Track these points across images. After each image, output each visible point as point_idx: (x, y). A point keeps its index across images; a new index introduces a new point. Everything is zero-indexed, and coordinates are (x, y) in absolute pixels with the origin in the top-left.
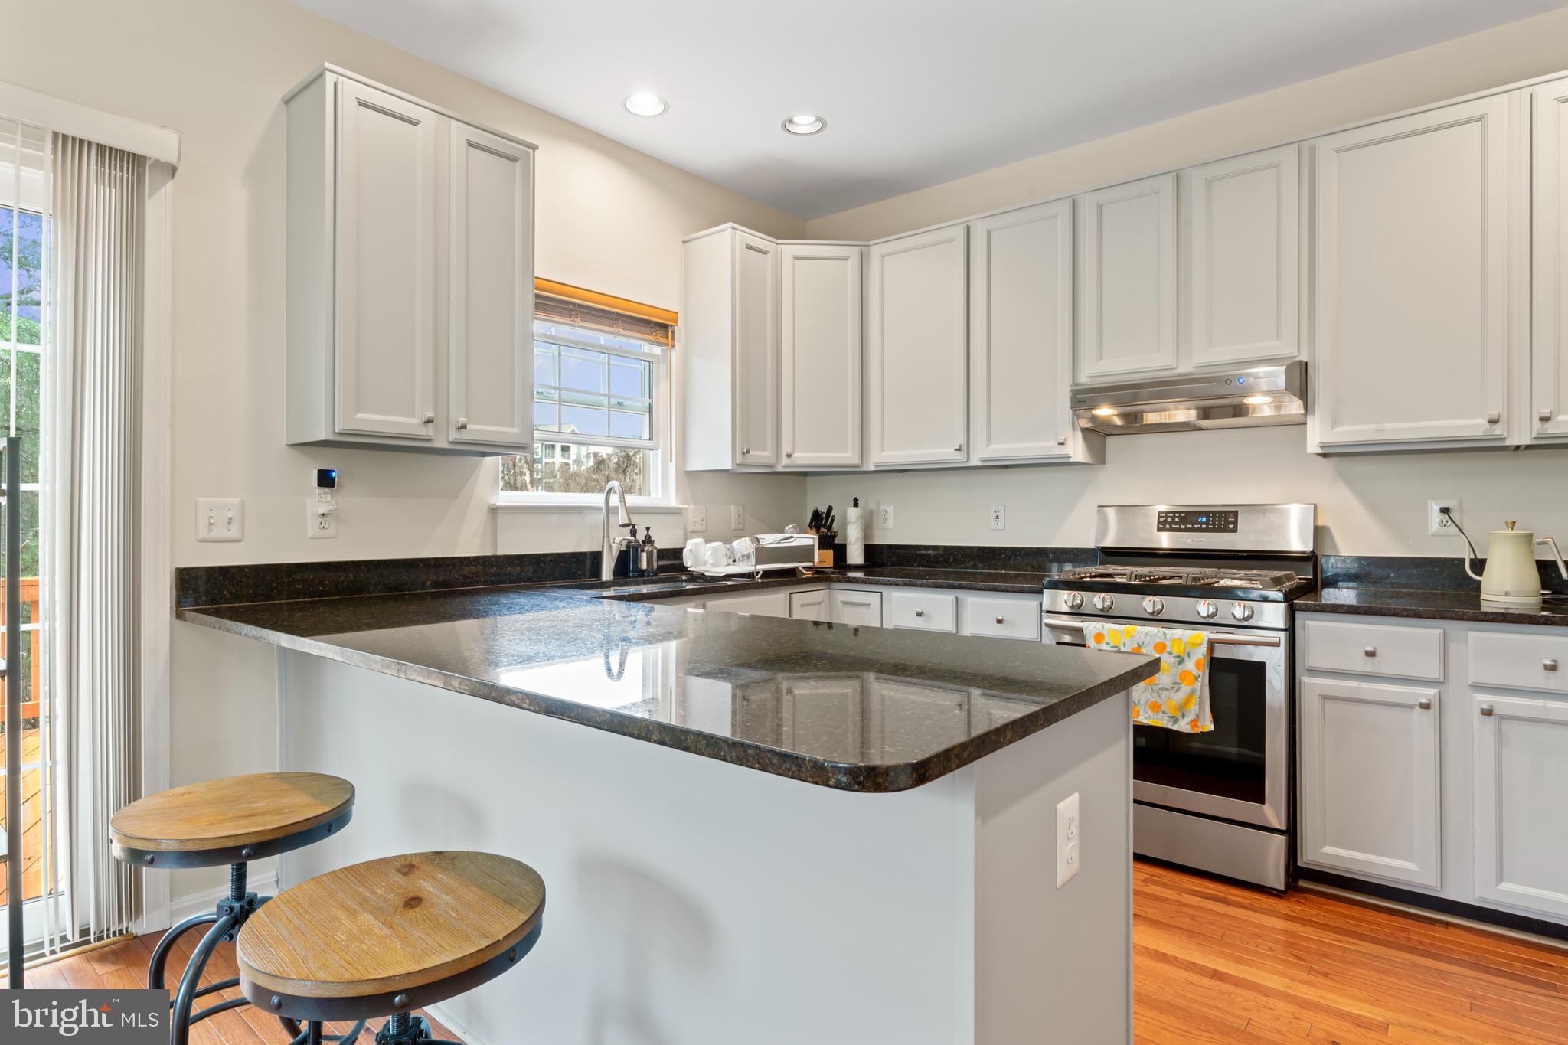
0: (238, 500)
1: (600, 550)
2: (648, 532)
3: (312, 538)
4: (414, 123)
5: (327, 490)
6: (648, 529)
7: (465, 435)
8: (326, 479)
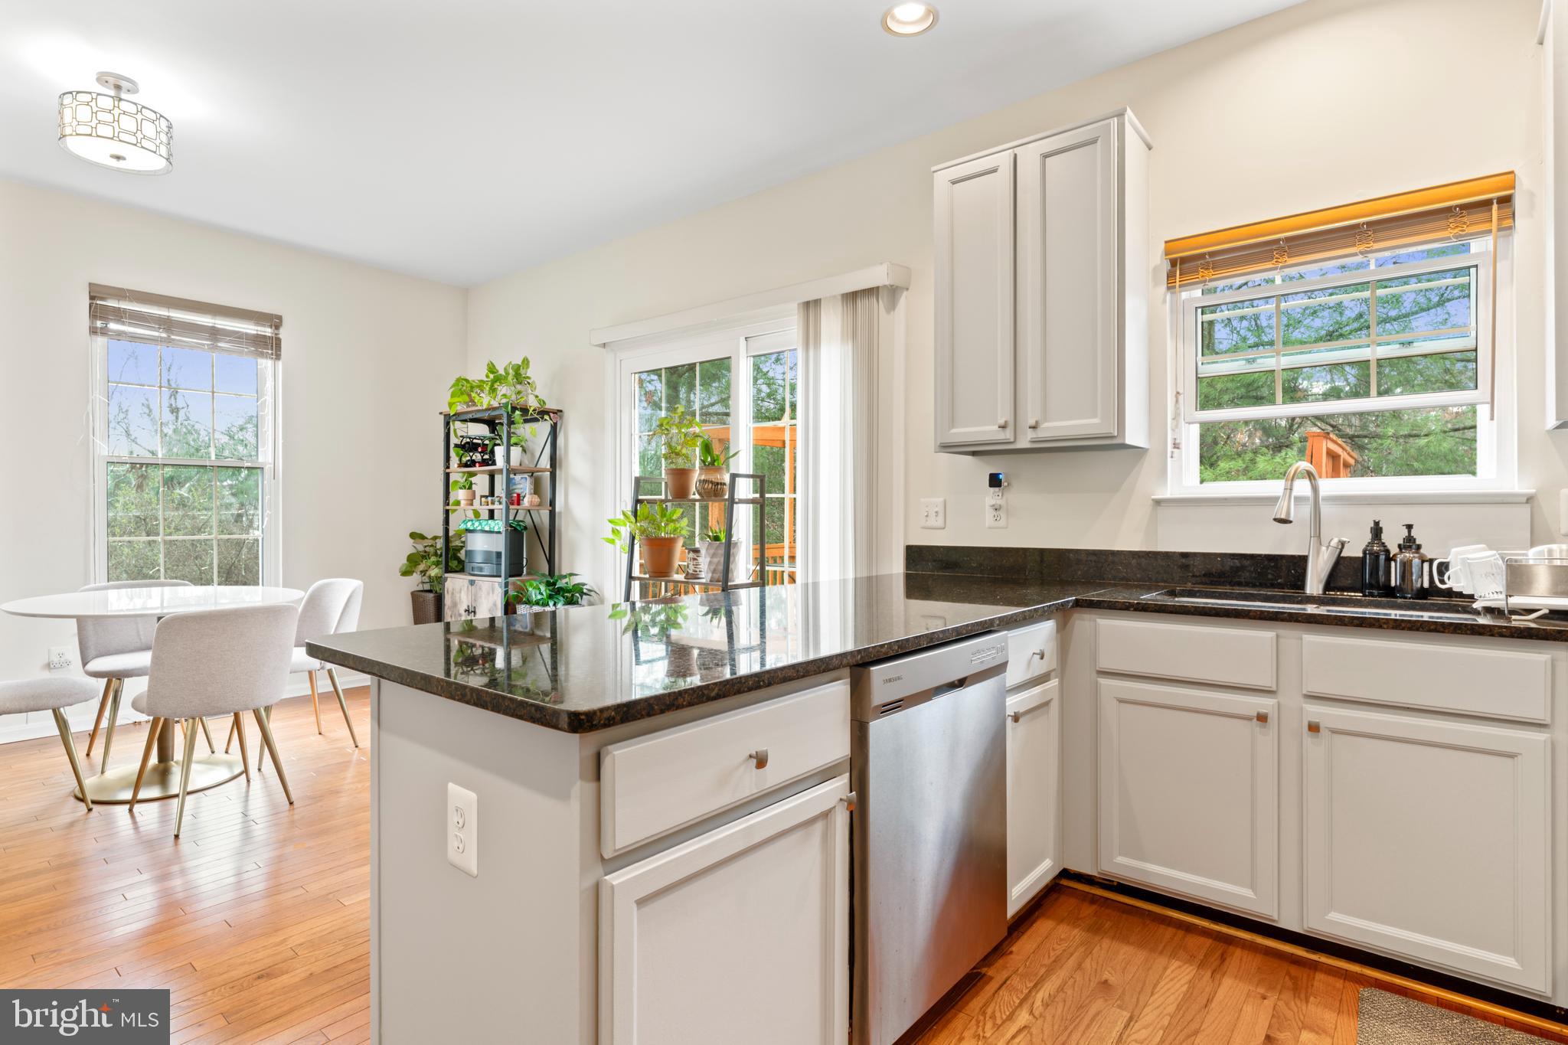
0: (942, 499)
1: (1306, 554)
2: (1409, 532)
3: (990, 528)
4: (994, 171)
5: (997, 489)
6: (1409, 527)
7: (1041, 434)
8: (995, 481)
